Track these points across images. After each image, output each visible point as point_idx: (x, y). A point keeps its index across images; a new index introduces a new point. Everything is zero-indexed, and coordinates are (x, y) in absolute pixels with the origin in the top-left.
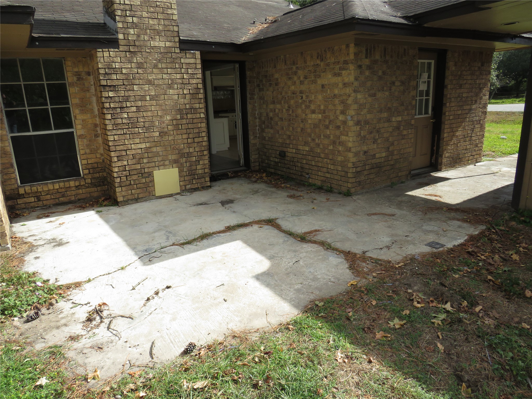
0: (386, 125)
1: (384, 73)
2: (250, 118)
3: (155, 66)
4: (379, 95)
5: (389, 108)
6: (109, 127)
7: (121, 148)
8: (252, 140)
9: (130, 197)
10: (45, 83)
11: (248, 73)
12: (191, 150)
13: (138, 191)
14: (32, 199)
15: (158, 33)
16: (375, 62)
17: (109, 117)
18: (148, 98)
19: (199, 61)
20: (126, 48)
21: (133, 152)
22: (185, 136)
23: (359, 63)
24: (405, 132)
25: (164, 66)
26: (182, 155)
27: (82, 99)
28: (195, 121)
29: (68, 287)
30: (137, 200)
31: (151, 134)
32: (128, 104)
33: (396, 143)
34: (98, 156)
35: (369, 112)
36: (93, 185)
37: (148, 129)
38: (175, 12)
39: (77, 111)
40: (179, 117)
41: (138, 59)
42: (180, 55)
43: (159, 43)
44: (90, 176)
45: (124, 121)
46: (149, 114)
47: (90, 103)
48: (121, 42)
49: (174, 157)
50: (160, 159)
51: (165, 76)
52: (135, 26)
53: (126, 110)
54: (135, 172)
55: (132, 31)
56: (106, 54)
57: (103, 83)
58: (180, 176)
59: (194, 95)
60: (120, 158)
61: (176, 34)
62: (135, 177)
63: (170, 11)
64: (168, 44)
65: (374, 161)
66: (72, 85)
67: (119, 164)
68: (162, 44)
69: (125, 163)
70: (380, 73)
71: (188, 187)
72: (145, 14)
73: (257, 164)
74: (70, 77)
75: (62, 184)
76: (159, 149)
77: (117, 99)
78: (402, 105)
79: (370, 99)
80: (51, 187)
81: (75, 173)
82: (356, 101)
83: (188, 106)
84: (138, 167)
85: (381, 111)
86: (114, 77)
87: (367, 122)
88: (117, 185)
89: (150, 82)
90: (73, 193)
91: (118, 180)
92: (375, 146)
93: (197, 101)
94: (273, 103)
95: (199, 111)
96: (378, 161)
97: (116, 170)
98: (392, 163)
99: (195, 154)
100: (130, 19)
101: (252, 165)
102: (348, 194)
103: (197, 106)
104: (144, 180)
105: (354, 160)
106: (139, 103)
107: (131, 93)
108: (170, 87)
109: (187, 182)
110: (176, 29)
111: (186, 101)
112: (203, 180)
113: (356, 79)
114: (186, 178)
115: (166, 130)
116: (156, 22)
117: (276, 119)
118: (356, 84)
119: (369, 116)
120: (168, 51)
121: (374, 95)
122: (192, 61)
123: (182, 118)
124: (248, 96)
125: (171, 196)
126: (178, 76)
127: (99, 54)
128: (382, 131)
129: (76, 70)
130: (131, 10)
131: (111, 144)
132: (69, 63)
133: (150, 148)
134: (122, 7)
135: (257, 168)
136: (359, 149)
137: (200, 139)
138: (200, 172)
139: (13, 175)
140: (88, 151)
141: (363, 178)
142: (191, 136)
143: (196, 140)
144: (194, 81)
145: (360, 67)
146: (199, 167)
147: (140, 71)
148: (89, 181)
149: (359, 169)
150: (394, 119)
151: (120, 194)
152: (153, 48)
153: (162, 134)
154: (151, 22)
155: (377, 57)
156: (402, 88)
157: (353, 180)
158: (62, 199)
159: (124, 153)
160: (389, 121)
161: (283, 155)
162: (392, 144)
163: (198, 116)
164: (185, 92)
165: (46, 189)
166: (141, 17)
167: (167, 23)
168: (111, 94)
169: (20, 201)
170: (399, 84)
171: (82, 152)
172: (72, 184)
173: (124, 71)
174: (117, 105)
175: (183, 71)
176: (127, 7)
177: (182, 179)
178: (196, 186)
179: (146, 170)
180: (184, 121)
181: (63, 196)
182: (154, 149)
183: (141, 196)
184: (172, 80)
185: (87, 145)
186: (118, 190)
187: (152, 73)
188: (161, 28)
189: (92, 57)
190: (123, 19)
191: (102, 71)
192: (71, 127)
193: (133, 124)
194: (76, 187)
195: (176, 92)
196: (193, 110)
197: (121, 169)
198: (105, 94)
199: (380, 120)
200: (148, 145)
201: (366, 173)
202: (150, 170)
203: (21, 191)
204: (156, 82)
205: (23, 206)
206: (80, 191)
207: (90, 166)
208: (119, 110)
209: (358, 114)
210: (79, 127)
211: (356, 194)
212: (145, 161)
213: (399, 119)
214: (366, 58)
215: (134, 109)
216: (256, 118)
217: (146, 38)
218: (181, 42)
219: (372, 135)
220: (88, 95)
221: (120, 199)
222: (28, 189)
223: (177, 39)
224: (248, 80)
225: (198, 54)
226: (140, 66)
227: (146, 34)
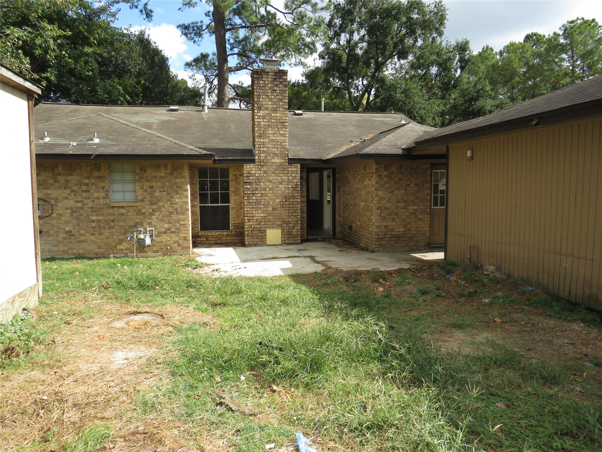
0: (403, 211)
1: (400, 179)
2: (337, 204)
3: (274, 173)
4: (396, 192)
5: (406, 201)
6: (246, 204)
7: (251, 215)
8: (338, 219)
9: (252, 243)
10: (219, 179)
11: (337, 175)
12: (290, 220)
13: (257, 240)
14: (204, 239)
15: (277, 155)
16: (393, 173)
17: (246, 198)
18: (268, 189)
19: (299, 170)
20: (259, 163)
21: (257, 218)
22: (287, 212)
23: (379, 174)
24: (421, 217)
25: (278, 172)
26: (284, 222)
27: (236, 188)
28: (294, 203)
29: (209, 265)
30: (256, 245)
31: (267, 209)
32: (257, 192)
33: (413, 223)
34: (240, 219)
35: (388, 202)
36: (236, 235)
37: (266, 206)
38: (287, 144)
39: (233, 195)
40: (284, 200)
41: (265, 168)
42: (288, 166)
43: (277, 160)
44: (234, 230)
45: (254, 201)
46: (268, 198)
47: (240, 191)
48: (256, 161)
49: (279, 223)
50: (271, 223)
51: (278, 178)
52: (264, 152)
53: (255, 195)
54: (256, 229)
55: (262, 155)
56: (248, 167)
57: (246, 181)
58: (282, 235)
59: (294, 188)
60: (249, 220)
61: (287, 155)
62: (256, 232)
63: (284, 144)
64: (282, 161)
65: (393, 233)
66: (232, 181)
67: (249, 224)
68: (278, 161)
69: (252, 223)
70: (397, 179)
71: (286, 242)
72: (270, 146)
73: (341, 235)
74: (231, 177)
75: (220, 233)
76: (271, 217)
77: (251, 189)
78: (418, 198)
79: (388, 195)
80: (214, 234)
81: (227, 227)
82: (377, 195)
83: (290, 195)
84: (259, 226)
85: (398, 202)
86: (251, 178)
87: (386, 208)
88: (246, 235)
89: (270, 181)
90: (225, 238)
91: (247, 233)
92: (394, 223)
93: (296, 192)
94: (348, 194)
95: (297, 197)
96: (397, 233)
97: (246, 227)
98: (410, 236)
99: (293, 222)
100: (262, 149)
101: (337, 235)
102: (373, 252)
103: (296, 195)
104: (261, 234)
105: (376, 230)
106: (263, 192)
107: (259, 186)
108: (281, 183)
109: (286, 239)
110: (287, 152)
111: (289, 192)
112: (296, 239)
113: (377, 183)
114: (286, 236)
115: (276, 207)
116: (276, 149)
117: (349, 205)
118: (377, 185)
119: (387, 205)
120: (281, 164)
121: (392, 192)
122: (295, 169)
123: (286, 201)
124: (337, 189)
125: (275, 245)
126: (286, 178)
127: (245, 167)
128: (400, 214)
129: (235, 173)
130: (263, 144)
131: (245, 212)
132: (232, 170)
133: (266, 216)
134: (259, 143)
135: (340, 237)
136: (380, 224)
137: (296, 214)
138: (295, 233)
139: (197, 226)
140: (235, 216)
141: (384, 242)
142: (291, 212)
143: (294, 214)
144: (295, 181)
145: (380, 176)
146: (294, 230)
147: (265, 175)
148: (234, 233)
149: (380, 237)
150: (410, 207)
151: (247, 240)
152: (273, 163)
153: (274, 209)
154: (273, 150)
155: (394, 170)
156: (416, 188)
157: (376, 243)
158: (218, 241)
159: (252, 218)
160: (405, 208)
161: (351, 228)
162: (410, 223)
163: (296, 200)
164: (289, 186)
165: (211, 234)
166: (268, 148)
167: (282, 150)
168: (248, 187)
169: (198, 239)
170: (414, 186)
171: (232, 217)
172: (225, 233)
173: (256, 175)
174: (251, 192)
175: (289, 175)
176: (262, 143)
177: (283, 236)
178: (291, 242)
179: (263, 229)
180: (287, 203)
181: (219, 240)
182: (268, 218)
183: (258, 243)
184: (282, 180)
185: (235, 213)
186: (246, 238)
187: (271, 176)
188: (278, 152)
189: (243, 167)
190: (259, 149)
191: (245, 175)
192: (229, 203)
193: (258, 203)
194: (227, 235)
195: (284, 186)
196: (293, 197)
197: (249, 226)
198: (245, 187)
199: (397, 207)
200: (265, 215)
201: (386, 239)
202: (265, 229)
203: (200, 234)
204: (273, 181)
205: (200, 242)
206: (228, 238)
207: (235, 225)
208: (251, 195)
209: (379, 203)
210: (233, 203)
211: (378, 251)
212: (263, 223)
213: (416, 207)
214: (385, 170)
215: (260, 195)
216: (341, 204)
217: (270, 158)
218: (289, 159)
219: (391, 217)
220: (239, 186)
221: (246, 243)
222: (203, 233)
223: (287, 158)
224: (337, 179)
225: (299, 166)
226: (265, 172)
227: (270, 156)
